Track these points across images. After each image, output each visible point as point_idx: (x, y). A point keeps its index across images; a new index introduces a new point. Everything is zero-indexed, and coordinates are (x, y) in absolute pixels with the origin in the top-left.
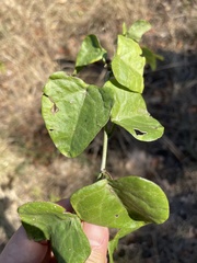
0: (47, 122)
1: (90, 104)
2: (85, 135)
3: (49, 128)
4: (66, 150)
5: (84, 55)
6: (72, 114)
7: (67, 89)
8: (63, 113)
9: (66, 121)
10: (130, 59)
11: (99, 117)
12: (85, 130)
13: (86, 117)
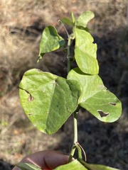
0: (26, 109)
1: (60, 92)
2: (58, 118)
3: (27, 114)
4: (43, 128)
5: (45, 41)
6: (45, 100)
7: (39, 82)
8: (38, 101)
9: (41, 106)
10: (86, 47)
11: (69, 104)
12: (57, 114)
13: (57, 103)
